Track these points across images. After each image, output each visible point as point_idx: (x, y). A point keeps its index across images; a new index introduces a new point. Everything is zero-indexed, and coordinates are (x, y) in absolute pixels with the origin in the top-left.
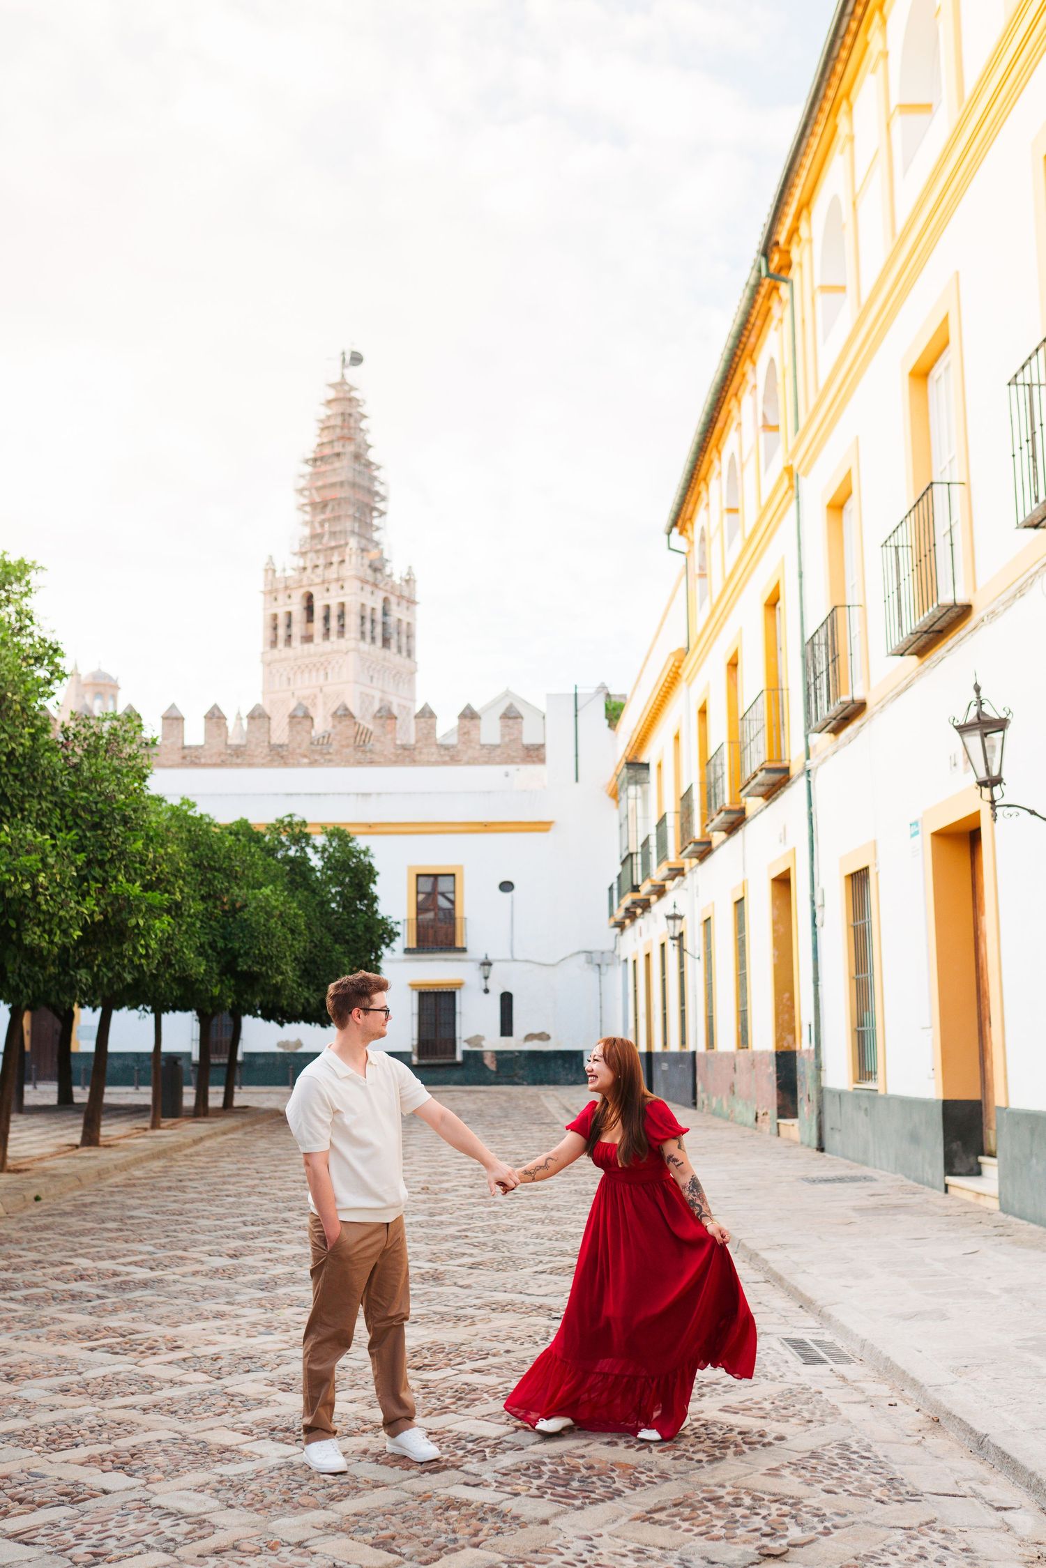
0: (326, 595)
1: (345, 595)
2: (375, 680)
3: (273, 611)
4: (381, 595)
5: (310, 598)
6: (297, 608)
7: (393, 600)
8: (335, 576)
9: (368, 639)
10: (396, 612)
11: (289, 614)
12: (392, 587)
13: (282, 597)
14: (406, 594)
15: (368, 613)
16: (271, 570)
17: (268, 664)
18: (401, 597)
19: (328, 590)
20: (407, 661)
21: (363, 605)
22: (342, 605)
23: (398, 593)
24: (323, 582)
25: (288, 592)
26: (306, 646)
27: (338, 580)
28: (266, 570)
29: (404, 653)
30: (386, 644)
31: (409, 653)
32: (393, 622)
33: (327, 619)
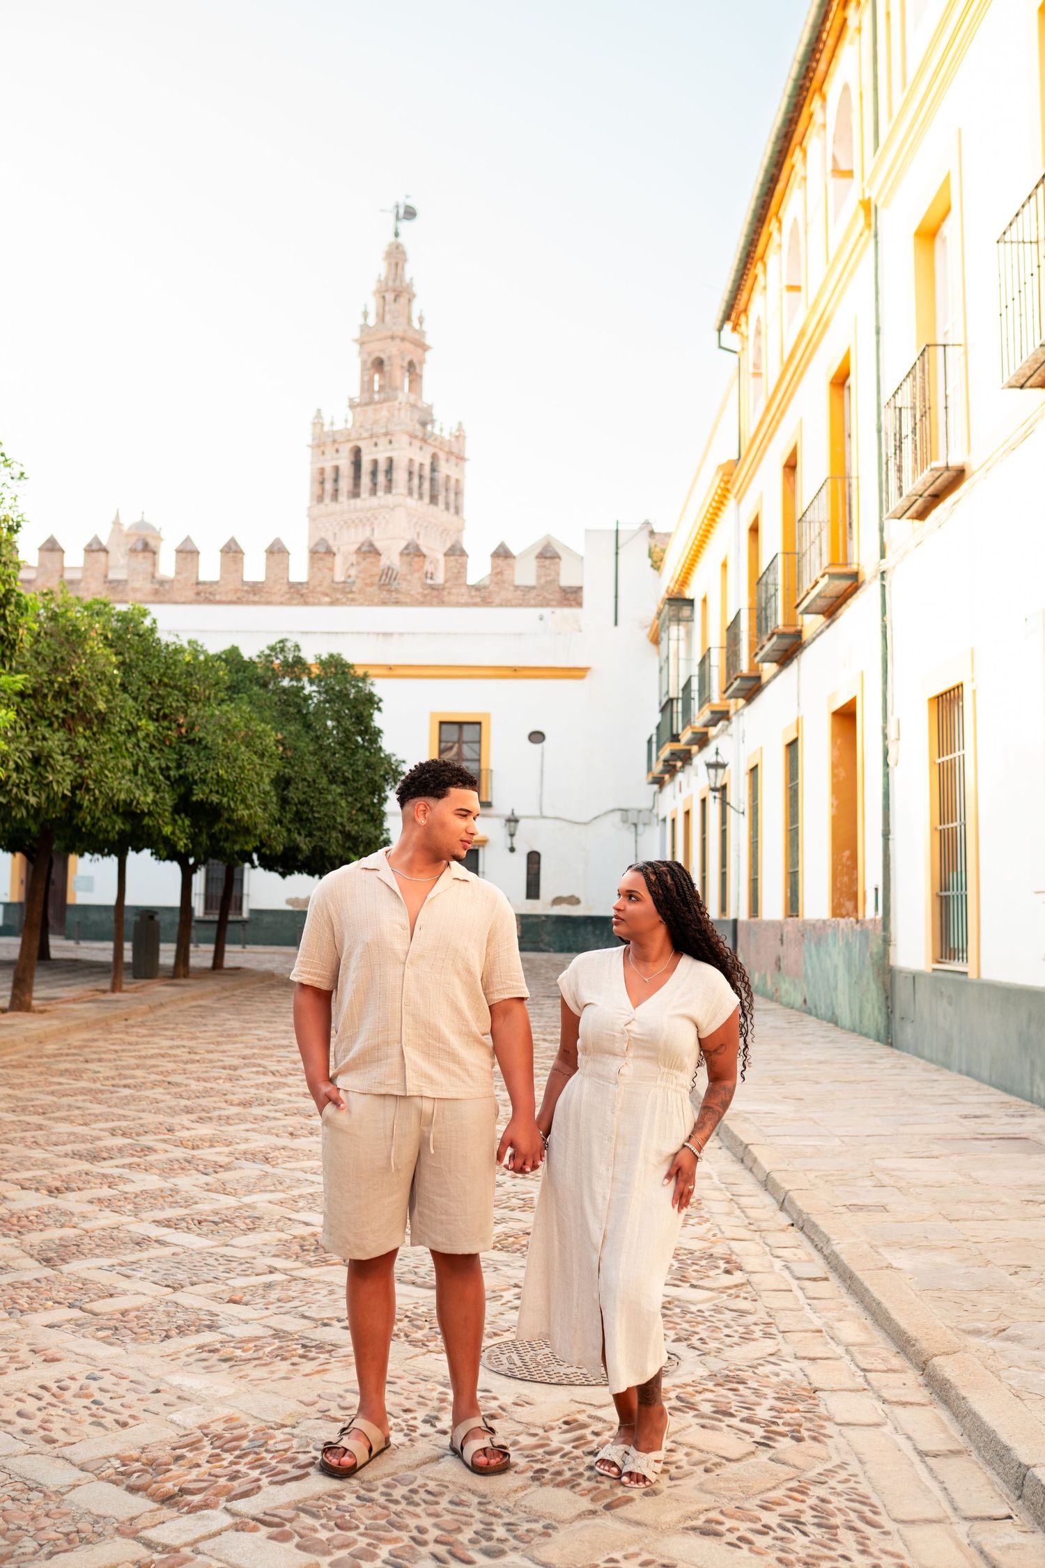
0: (374, 449)
1: (392, 450)
2: (421, 536)
3: (320, 465)
4: (429, 450)
5: (357, 453)
6: (345, 462)
7: (442, 455)
8: (383, 430)
9: (416, 495)
10: (446, 469)
11: (337, 470)
12: (441, 441)
13: (330, 450)
14: (455, 450)
15: (416, 468)
16: (318, 422)
17: (313, 515)
18: (451, 453)
19: (376, 445)
20: (455, 517)
21: (411, 462)
23: (446, 449)
24: (371, 436)
25: (336, 446)
26: (353, 501)
27: (386, 434)
28: (314, 424)
29: (453, 509)
30: (434, 500)
31: (457, 511)
32: (441, 478)
33: (374, 473)
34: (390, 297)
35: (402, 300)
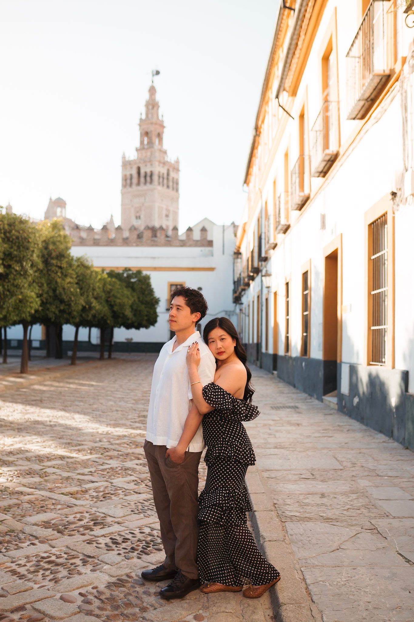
0: (145, 167)
1: (152, 168)
2: (164, 201)
3: (125, 173)
4: (166, 168)
5: (139, 169)
6: (134, 172)
7: (171, 169)
9: (161, 185)
10: (172, 175)
11: (131, 175)
12: (170, 165)
13: (129, 168)
14: (176, 167)
15: (161, 175)
16: (124, 157)
17: (123, 194)
18: (174, 168)
20: (176, 194)
21: (159, 172)
22: (152, 172)
24: (144, 162)
25: (131, 166)
26: (137, 187)
27: (150, 161)
28: (122, 158)
29: (175, 190)
30: (168, 187)
31: (177, 190)
32: (171, 178)
33: (145, 177)
34: (150, 107)
35: (155, 108)
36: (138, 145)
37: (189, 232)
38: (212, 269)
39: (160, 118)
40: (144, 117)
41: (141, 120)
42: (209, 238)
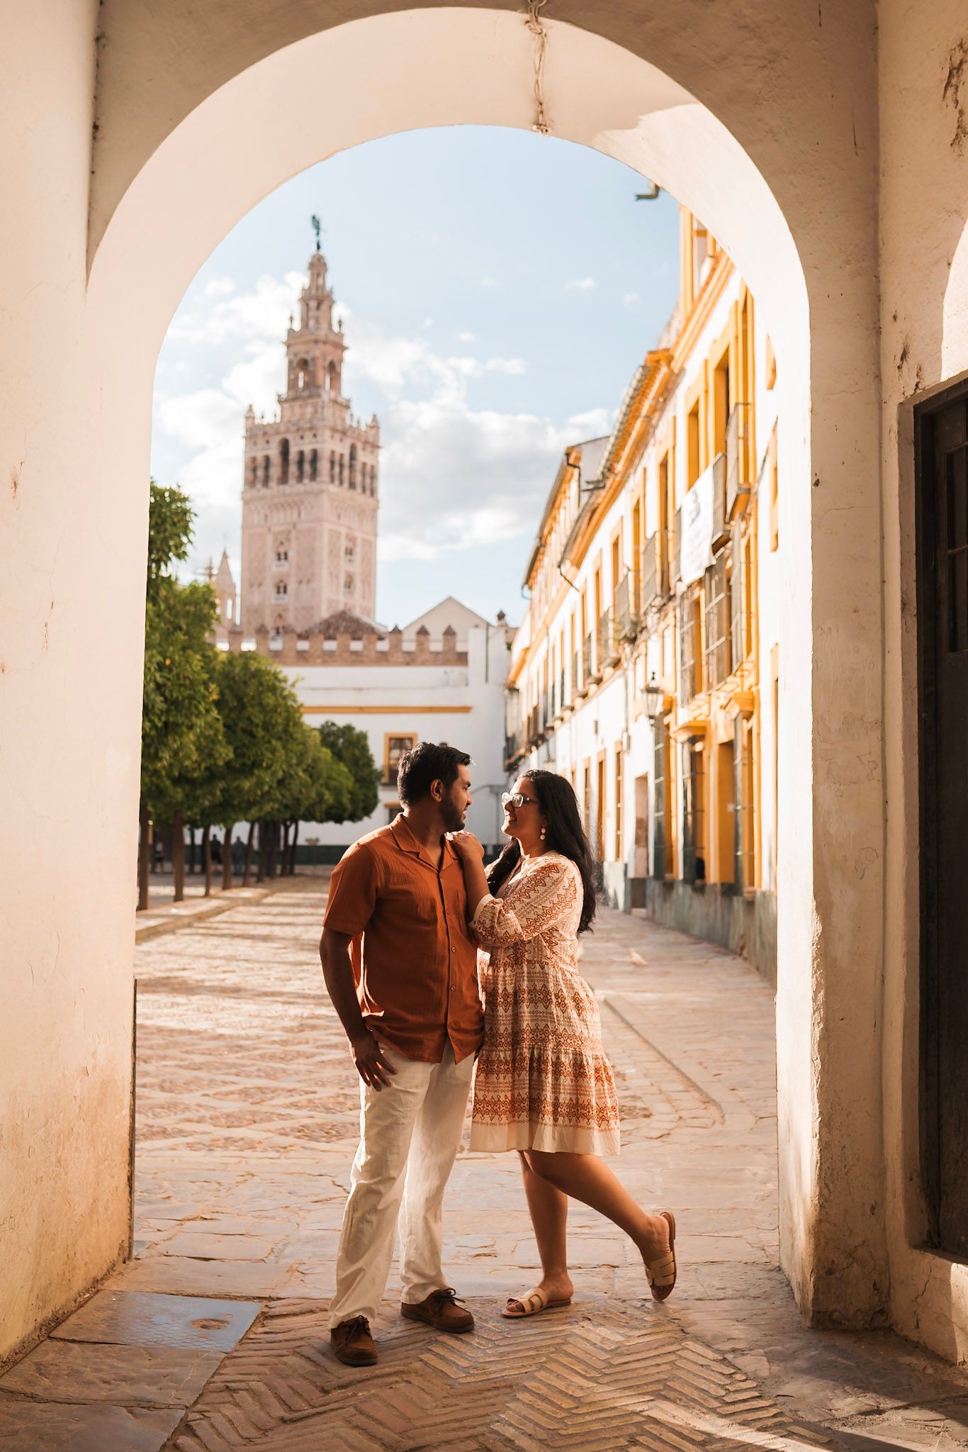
0: (300, 442)
1: (317, 442)
2: (342, 518)
3: (252, 454)
4: (348, 442)
5: (285, 446)
6: (274, 452)
7: (359, 446)
8: (308, 426)
9: (337, 482)
10: (362, 456)
11: (267, 459)
12: (359, 435)
13: (261, 442)
14: (371, 439)
15: (337, 458)
16: (250, 415)
17: (246, 502)
18: (366, 443)
19: (302, 437)
20: (370, 500)
21: (333, 453)
22: (315, 453)
23: (363, 439)
24: (298, 430)
25: (267, 438)
26: (282, 488)
27: (311, 429)
28: (247, 418)
29: (368, 493)
30: (352, 485)
31: (373, 492)
32: (358, 466)
33: (300, 463)
34: (313, 304)
35: (324, 307)
36: (283, 389)
37: (422, 638)
38: (465, 710)
39: (336, 328)
40: (297, 326)
41: (291, 331)
42: (460, 648)
